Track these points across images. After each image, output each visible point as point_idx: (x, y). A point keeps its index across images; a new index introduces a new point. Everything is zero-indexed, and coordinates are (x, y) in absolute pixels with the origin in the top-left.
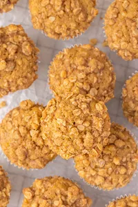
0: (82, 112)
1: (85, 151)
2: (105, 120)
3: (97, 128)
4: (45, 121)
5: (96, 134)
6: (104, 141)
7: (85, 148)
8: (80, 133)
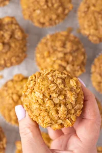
0: (57, 87)
1: (60, 121)
2: (78, 94)
3: (71, 101)
4: (26, 93)
5: (69, 107)
6: (77, 113)
7: (60, 118)
8: (55, 105)
